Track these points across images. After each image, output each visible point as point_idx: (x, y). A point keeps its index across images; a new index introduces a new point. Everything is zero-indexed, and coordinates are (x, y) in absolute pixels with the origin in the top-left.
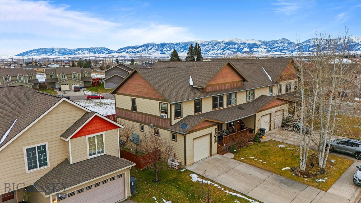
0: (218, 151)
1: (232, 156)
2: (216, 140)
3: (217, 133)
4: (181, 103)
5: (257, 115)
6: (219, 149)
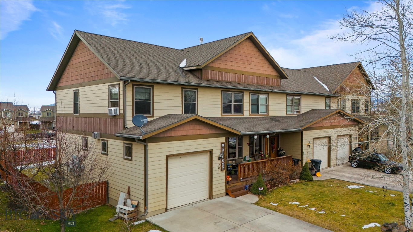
0: (226, 190)
1: (255, 199)
2: (223, 166)
3: (224, 151)
4: (152, 88)
5: (304, 132)
6: (230, 186)
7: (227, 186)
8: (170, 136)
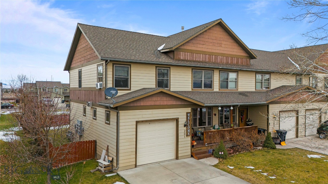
0: (192, 152)
1: (216, 161)
2: (188, 132)
3: (189, 120)
4: (129, 66)
5: (271, 106)
6: (195, 150)
7: (193, 150)
8: (139, 105)
